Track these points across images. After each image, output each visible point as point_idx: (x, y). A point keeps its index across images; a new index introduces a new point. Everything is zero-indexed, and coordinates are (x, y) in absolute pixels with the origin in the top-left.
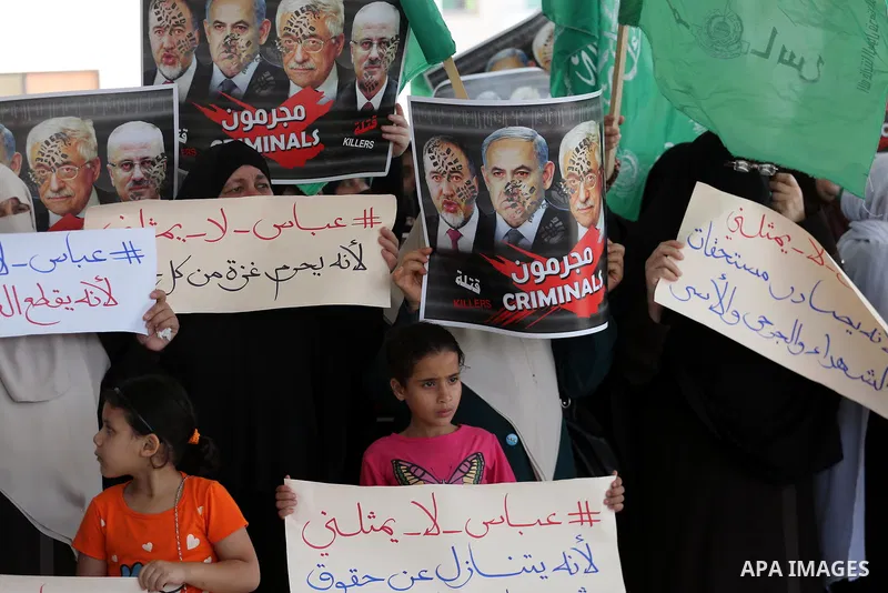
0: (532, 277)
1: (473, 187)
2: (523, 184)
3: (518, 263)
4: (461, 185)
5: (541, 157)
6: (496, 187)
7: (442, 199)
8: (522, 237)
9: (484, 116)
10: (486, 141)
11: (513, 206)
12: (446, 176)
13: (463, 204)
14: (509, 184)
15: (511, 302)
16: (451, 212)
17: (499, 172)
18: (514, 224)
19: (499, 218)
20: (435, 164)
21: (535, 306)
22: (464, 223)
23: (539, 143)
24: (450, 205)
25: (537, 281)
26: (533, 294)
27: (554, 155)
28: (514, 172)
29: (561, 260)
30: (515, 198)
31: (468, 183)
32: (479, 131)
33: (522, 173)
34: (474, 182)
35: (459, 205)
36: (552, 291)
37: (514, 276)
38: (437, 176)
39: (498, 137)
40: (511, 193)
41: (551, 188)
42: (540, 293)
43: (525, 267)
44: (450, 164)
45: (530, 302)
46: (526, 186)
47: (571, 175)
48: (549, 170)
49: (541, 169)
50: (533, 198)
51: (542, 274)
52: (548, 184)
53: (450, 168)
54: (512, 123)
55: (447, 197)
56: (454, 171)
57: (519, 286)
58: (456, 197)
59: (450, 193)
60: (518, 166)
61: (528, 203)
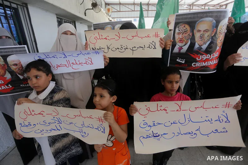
0: (202, 59)
1: (190, 35)
2: (206, 34)
3: (199, 55)
4: (186, 35)
5: (213, 27)
6: (197, 35)
7: (179, 39)
8: (202, 48)
9: (198, 15)
10: (197, 23)
11: (201, 40)
12: (182, 33)
13: (186, 40)
14: (202, 34)
15: (194, 65)
16: (181, 43)
17: (199, 31)
18: (200, 45)
19: (196, 44)
20: (179, 31)
21: (201, 66)
22: (185, 45)
23: (214, 23)
24: (181, 41)
25: (203, 60)
26: (201, 63)
27: (217, 26)
28: (204, 31)
29: (210, 55)
30: (203, 38)
31: (189, 34)
32: (196, 19)
33: (206, 31)
34: (191, 34)
35: (184, 40)
36: (206, 63)
37: (197, 58)
38: (179, 34)
39: (201, 21)
40: (202, 37)
41: (214, 36)
42: (203, 63)
43: (201, 56)
44: (184, 30)
45: (200, 65)
46: (206, 35)
47: (220, 33)
48: (214, 31)
49: (212, 30)
50: (208, 38)
51: (205, 58)
52: (213, 35)
53: (184, 31)
54: (207, 17)
55: (181, 39)
56: (185, 31)
57: (198, 61)
58: (184, 38)
59: (182, 38)
60: (206, 29)
61: (206, 40)
